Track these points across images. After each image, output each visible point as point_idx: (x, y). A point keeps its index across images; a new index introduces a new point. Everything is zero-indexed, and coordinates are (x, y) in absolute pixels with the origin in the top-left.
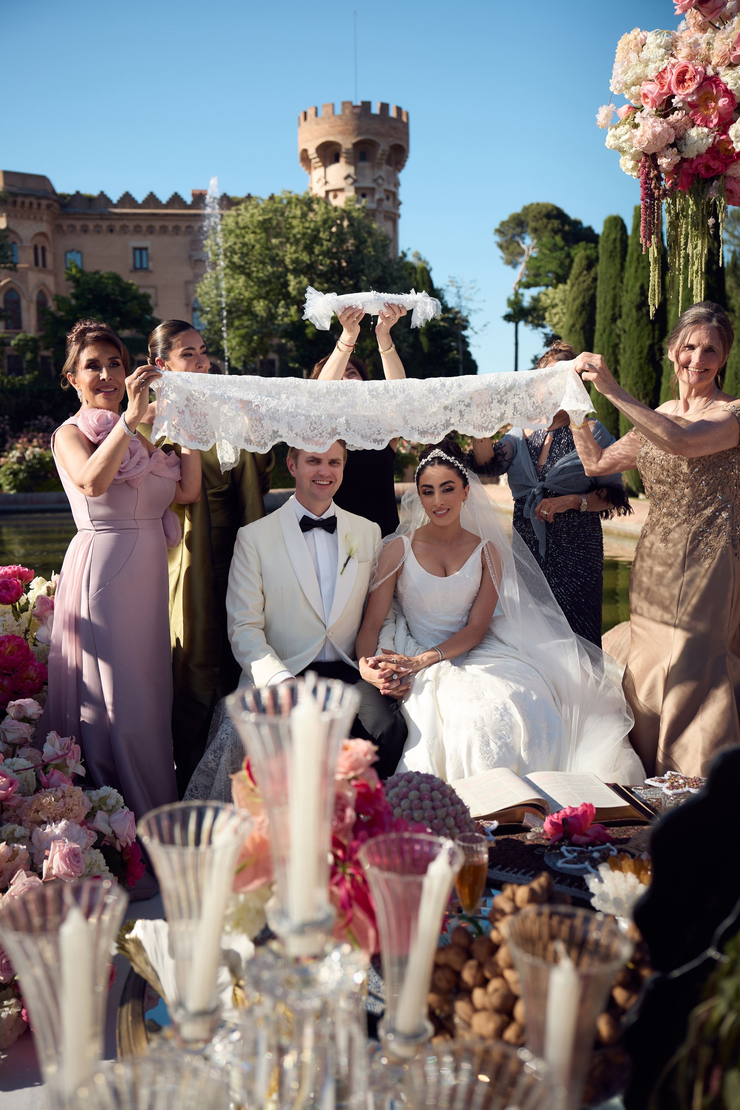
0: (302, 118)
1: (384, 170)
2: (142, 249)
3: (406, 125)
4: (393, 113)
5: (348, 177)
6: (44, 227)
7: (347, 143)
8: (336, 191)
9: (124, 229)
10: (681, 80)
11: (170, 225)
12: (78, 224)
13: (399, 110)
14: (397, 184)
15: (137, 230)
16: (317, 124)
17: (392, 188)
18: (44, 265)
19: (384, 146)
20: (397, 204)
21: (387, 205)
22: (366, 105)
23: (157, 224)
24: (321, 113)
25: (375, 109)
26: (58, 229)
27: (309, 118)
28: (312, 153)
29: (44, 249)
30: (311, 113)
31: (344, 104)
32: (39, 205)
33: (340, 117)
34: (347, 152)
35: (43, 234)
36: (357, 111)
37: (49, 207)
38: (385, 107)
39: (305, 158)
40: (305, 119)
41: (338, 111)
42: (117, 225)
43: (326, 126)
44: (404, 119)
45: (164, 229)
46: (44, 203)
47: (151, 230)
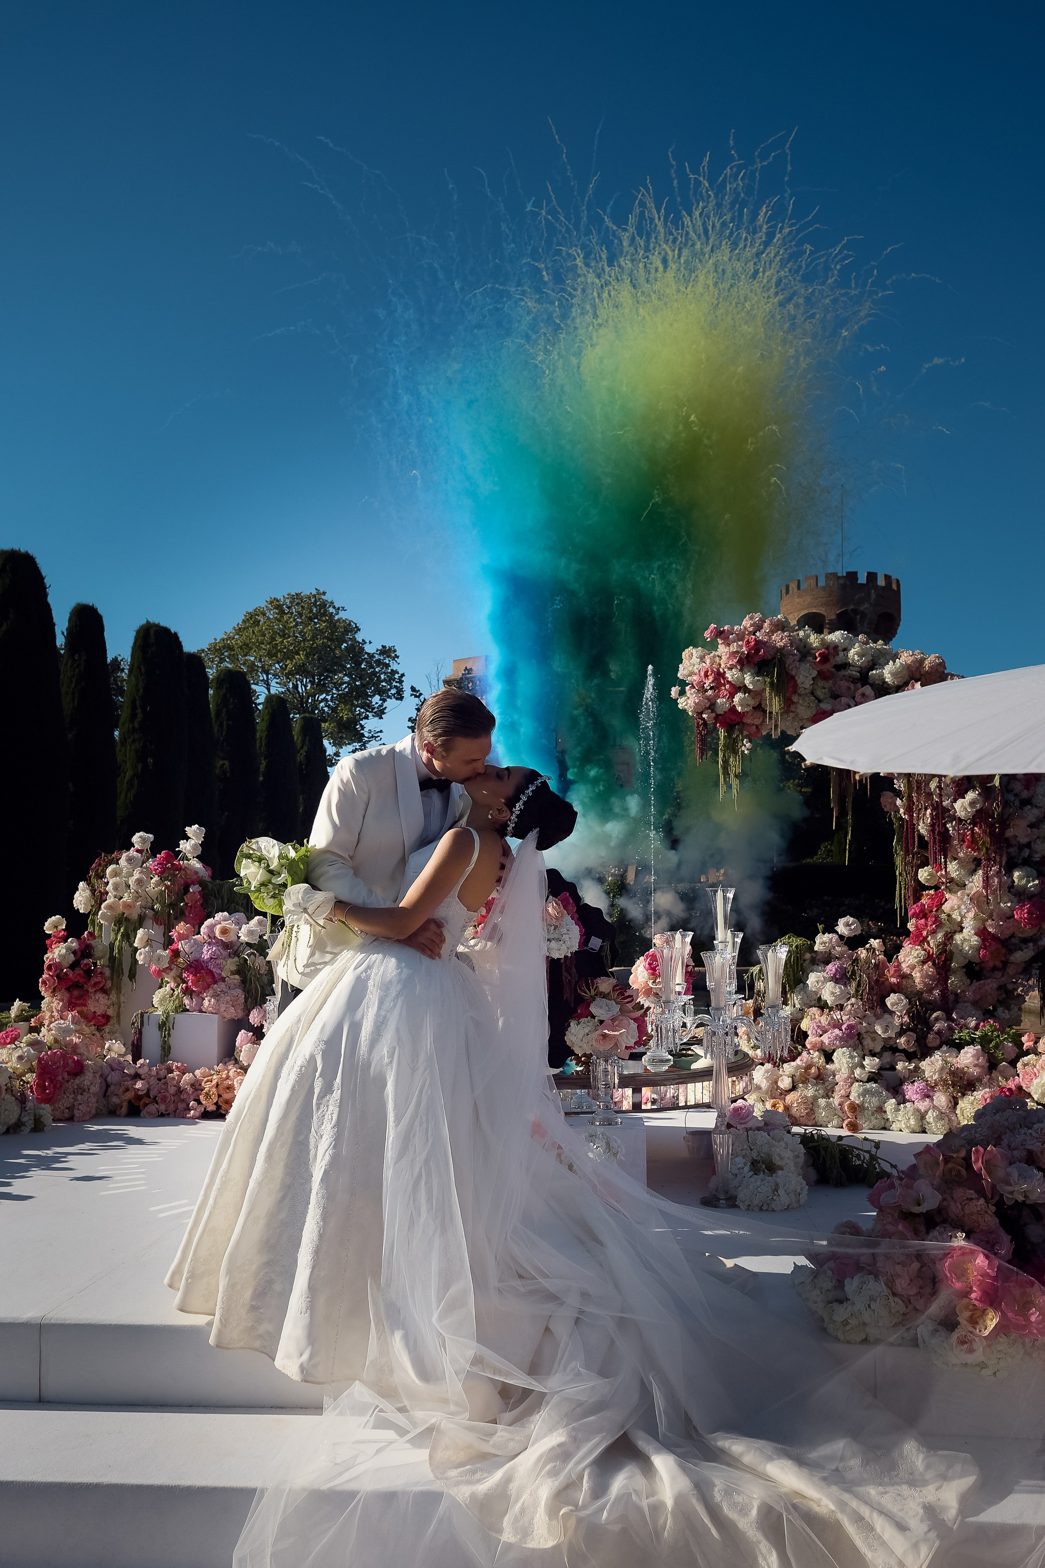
0: (784, 591)
3: (898, 592)
4: (881, 582)
10: (706, 676)
13: (887, 578)
16: (799, 597)
22: (852, 576)
24: (804, 586)
25: (862, 579)
27: (791, 591)
30: (793, 586)
31: (828, 575)
33: (824, 588)
34: (831, 623)
36: (841, 581)
38: (872, 576)
40: (787, 592)
41: (822, 583)
43: (809, 599)
44: (894, 587)
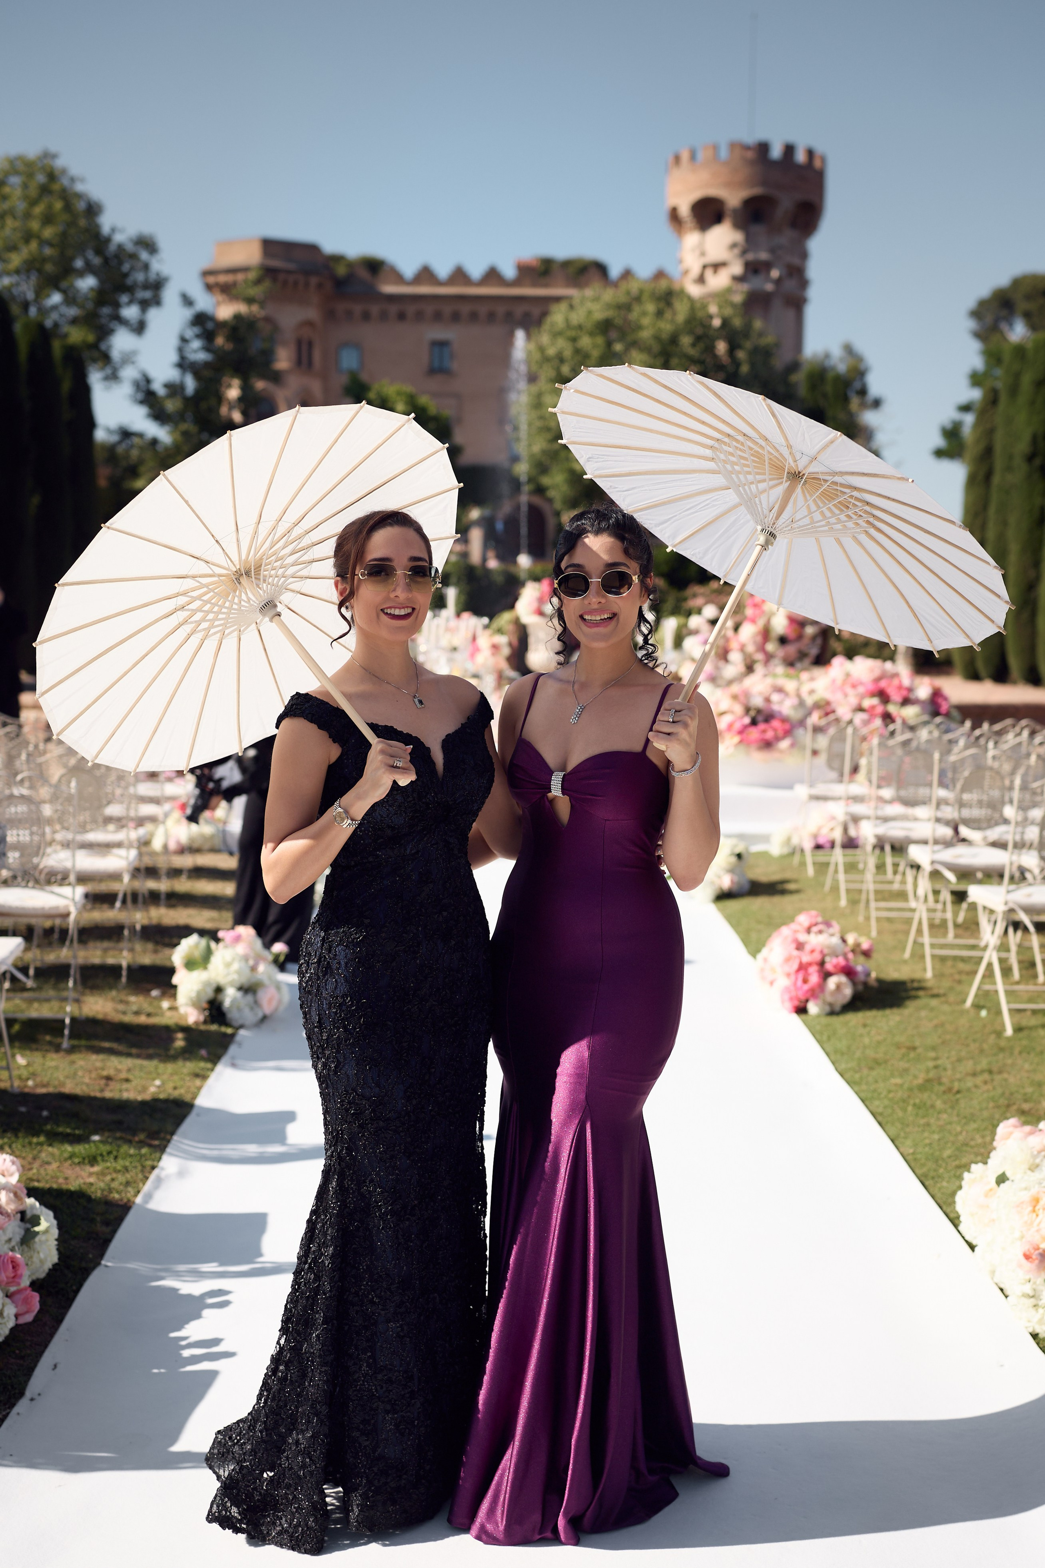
0: (672, 163)
1: (786, 237)
2: (441, 345)
3: (820, 174)
4: (801, 157)
5: (734, 246)
6: (312, 313)
7: (733, 198)
8: (717, 266)
9: (419, 316)
11: (483, 309)
12: (358, 309)
13: (810, 153)
14: (804, 255)
15: (438, 317)
16: (694, 171)
17: (796, 261)
18: (310, 364)
19: (786, 204)
20: (804, 283)
21: (790, 285)
22: (763, 148)
23: (465, 309)
24: (700, 156)
25: (776, 152)
26: (330, 315)
27: (681, 164)
28: (685, 210)
29: (310, 344)
30: (685, 156)
31: (733, 146)
32: (307, 284)
33: (726, 163)
34: (735, 211)
35: (309, 324)
36: (750, 151)
37: (320, 286)
38: (789, 150)
39: (674, 216)
40: (677, 163)
41: (724, 153)
42: (411, 309)
43: (704, 175)
44: (818, 165)
45: (474, 317)
46: (314, 280)
47: (456, 317)
